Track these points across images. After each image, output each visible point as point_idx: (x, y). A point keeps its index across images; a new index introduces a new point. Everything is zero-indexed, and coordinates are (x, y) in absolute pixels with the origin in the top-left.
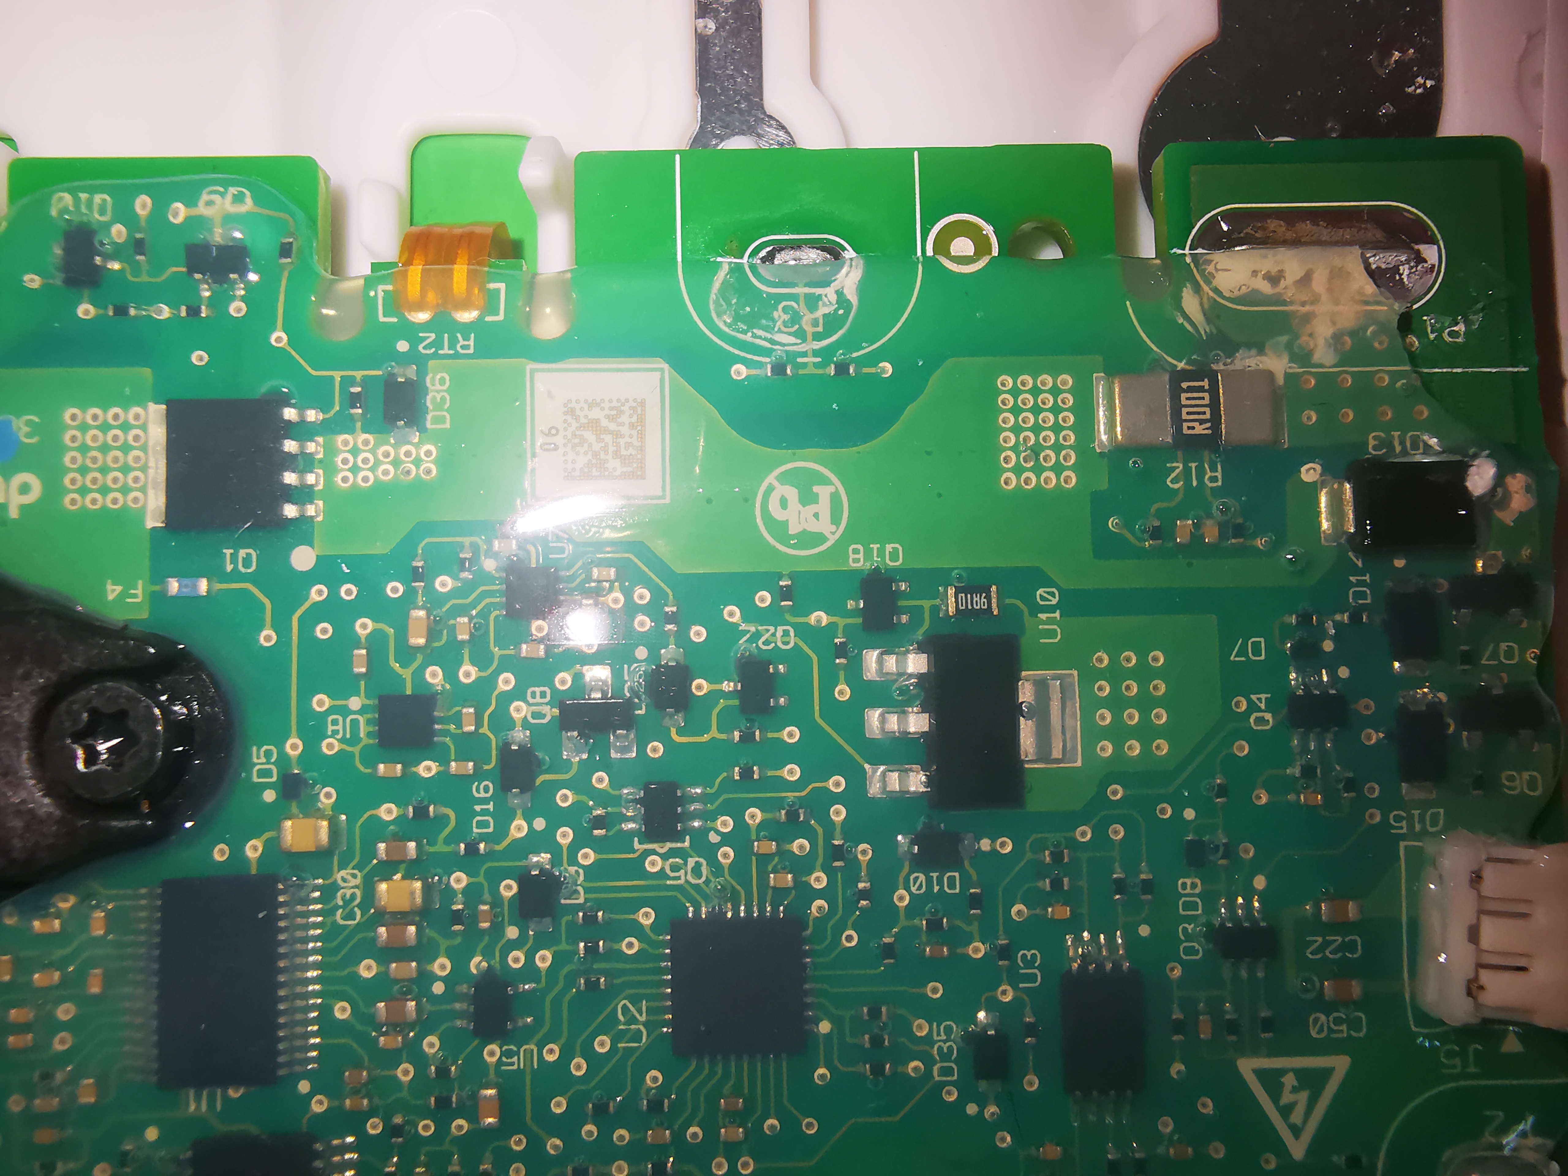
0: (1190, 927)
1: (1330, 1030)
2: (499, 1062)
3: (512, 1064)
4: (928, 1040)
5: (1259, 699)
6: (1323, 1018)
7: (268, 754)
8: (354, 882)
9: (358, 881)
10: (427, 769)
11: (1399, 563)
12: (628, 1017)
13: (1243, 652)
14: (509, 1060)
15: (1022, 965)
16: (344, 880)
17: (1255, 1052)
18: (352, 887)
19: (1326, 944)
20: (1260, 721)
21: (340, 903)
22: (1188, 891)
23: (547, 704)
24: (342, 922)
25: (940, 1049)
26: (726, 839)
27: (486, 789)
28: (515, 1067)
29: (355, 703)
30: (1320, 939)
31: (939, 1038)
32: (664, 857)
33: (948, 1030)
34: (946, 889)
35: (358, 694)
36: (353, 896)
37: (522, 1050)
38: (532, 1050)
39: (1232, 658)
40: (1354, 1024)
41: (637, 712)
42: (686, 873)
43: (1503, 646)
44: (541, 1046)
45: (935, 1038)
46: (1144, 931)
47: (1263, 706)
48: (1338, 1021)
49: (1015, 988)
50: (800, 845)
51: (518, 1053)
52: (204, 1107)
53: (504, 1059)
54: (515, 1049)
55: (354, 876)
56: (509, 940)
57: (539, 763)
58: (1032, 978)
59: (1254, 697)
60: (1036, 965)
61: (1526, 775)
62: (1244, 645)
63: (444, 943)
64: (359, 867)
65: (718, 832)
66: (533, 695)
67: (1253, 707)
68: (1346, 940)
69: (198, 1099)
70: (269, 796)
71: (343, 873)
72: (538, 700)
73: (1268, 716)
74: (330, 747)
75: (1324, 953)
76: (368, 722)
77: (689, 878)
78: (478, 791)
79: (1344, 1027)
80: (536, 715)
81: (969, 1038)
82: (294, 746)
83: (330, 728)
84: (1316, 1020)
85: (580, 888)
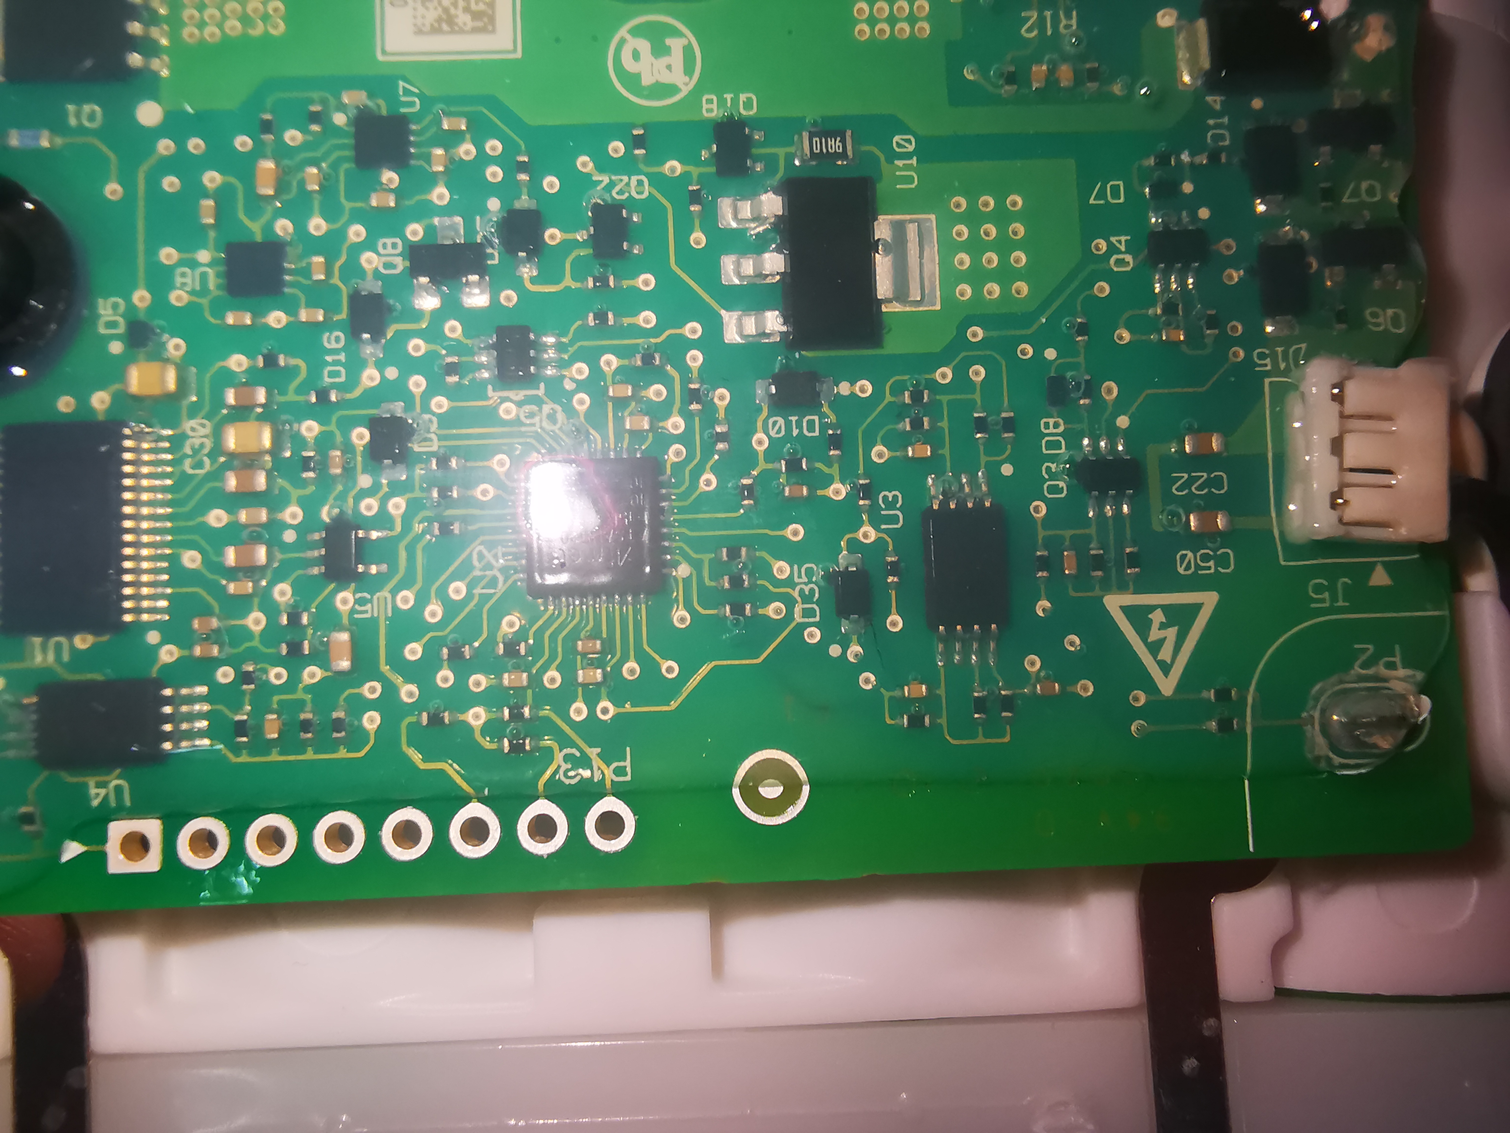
0: (1053, 466)
1: (1197, 567)
2: (352, 611)
3: (366, 612)
4: (789, 582)
5: (1120, 242)
6: (1190, 555)
7: (115, 306)
8: (203, 431)
9: (207, 431)
10: (276, 319)
11: (1257, 103)
12: (483, 564)
13: (1101, 195)
14: (363, 608)
15: (883, 506)
16: (193, 429)
17: (1122, 588)
18: (202, 437)
19: (1191, 481)
20: (1120, 262)
21: (189, 451)
22: (1052, 430)
23: (398, 255)
24: (190, 471)
25: (802, 591)
26: (581, 386)
27: (337, 340)
28: (368, 615)
29: (204, 256)
30: (1186, 476)
31: (801, 580)
32: (519, 404)
33: (809, 573)
34: (805, 432)
35: (205, 247)
36: (202, 445)
37: (375, 597)
38: (386, 598)
39: (1092, 201)
40: (1222, 561)
41: (489, 262)
42: (541, 421)
43: (1364, 185)
44: (394, 592)
45: (796, 580)
46: (1007, 470)
47: (1123, 248)
48: (1205, 558)
49: (877, 529)
50: (656, 392)
51: (371, 601)
52: (51, 657)
53: (357, 607)
54: (369, 597)
55: (203, 426)
56: (361, 489)
57: (390, 309)
58: (894, 519)
59: (1113, 239)
60: (898, 506)
61: (1390, 312)
62: (1103, 189)
63: (295, 493)
64: (208, 417)
65: (572, 379)
66: (385, 246)
67: (1112, 249)
68: (1212, 476)
69: (44, 649)
70: (116, 347)
71: (193, 423)
72: (390, 250)
73: (1129, 258)
74: (178, 297)
75: (1190, 489)
76: (218, 275)
77: (545, 424)
78: (329, 342)
79: (1211, 563)
80: (387, 266)
81: (830, 577)
82: (141, 297)
83: (179, 280)
84: (1184, 557)
85: (433, 436)
